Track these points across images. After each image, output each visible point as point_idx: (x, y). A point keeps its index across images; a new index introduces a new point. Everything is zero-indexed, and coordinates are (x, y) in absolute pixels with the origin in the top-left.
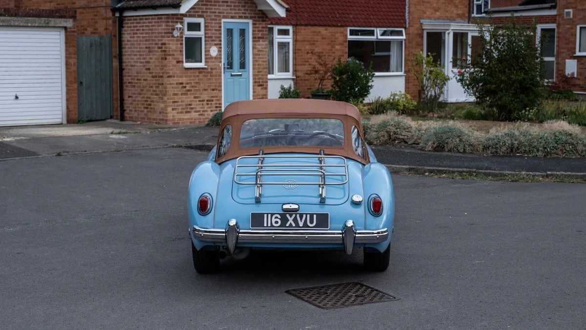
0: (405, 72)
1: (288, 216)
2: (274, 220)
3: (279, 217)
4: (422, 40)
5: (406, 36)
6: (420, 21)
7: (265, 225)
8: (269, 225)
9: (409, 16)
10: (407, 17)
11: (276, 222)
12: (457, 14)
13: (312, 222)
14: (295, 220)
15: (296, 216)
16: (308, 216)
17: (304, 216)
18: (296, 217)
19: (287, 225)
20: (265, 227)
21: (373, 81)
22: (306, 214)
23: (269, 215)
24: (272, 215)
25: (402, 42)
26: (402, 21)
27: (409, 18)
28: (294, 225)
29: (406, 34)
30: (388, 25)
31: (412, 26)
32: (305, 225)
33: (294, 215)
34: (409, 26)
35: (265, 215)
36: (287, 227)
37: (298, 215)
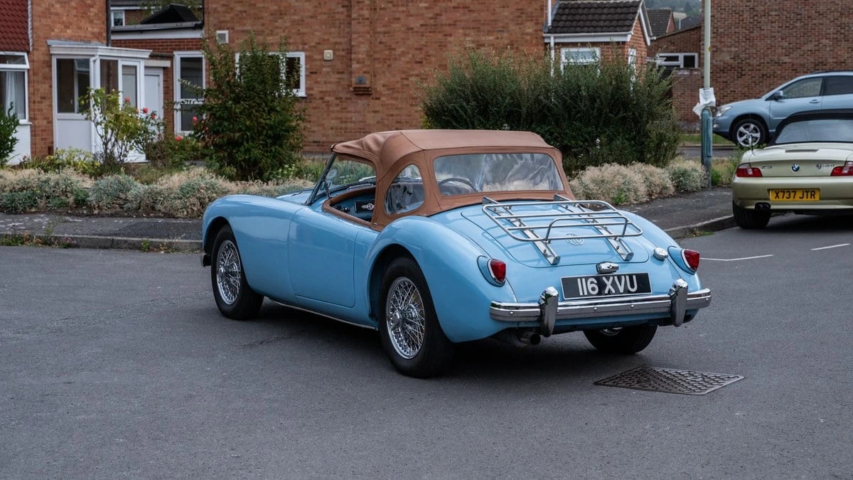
0: (30, 119)
1: (604, 279)
2: (590, 287)
3: (595, 282)
4: (51, 71)
5: (30, 66)
6: (46, 42)
7: (581, 294)
8: (586, 294)
9: (32, 33)
10: (30, 36)
11: (593, 289)
12: (93, 33)
13: (632, 286)
14: (614, 284)
15: (614, 278)
16: (627, 277)
17: (623, 277)
18: (614, 280)
19: (606, 292)
20: (581, 296)
21: (16, 132)
22: (625, 275)
23: (583, 280)
24: (587, 279)
25: (24, 72)
26: (23, 42)
27: (32, 37)
28: (614, 291)
29: (30, 61)
30: (6, 46)
31: (37, 50)
32: (627, 291)
33: (611, 278)
34: (33, 49)
35: (579, 280)
36: (606, 294)
37: (616, 278)
